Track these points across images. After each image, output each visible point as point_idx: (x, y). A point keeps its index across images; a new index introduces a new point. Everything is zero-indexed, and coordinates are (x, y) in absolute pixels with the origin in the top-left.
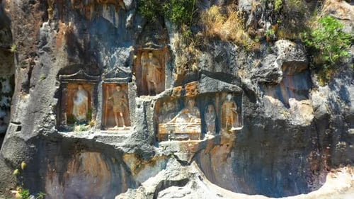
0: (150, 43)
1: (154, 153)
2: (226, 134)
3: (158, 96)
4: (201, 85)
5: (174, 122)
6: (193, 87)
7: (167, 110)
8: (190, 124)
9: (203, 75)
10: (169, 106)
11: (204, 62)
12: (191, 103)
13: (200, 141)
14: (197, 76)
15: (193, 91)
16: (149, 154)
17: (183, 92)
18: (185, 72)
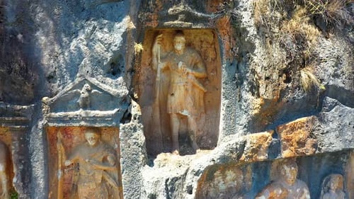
0: (181, 8)
4: (324, 128)
6: (301, 134)
7: (223, 188)
9: (329, 100)
10: (227, 179)
11: (331, 63)
12: (290, 172)
14: (314, 104)
15: (301, 143)
17: (274, 149)
18: (283, 93)
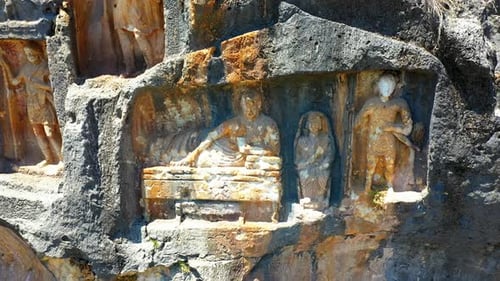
1: (121, 262)
2: (364, 211)
3: (134, 83)
5: (192, 164)
6: (248, 53)
7: (181, 122)
8: (243, 172)
9: (285, 5)
10: (183, 111)
13: (274, 225)
15: (249, 65)
16: (108, 265)
17: (216, 70)
